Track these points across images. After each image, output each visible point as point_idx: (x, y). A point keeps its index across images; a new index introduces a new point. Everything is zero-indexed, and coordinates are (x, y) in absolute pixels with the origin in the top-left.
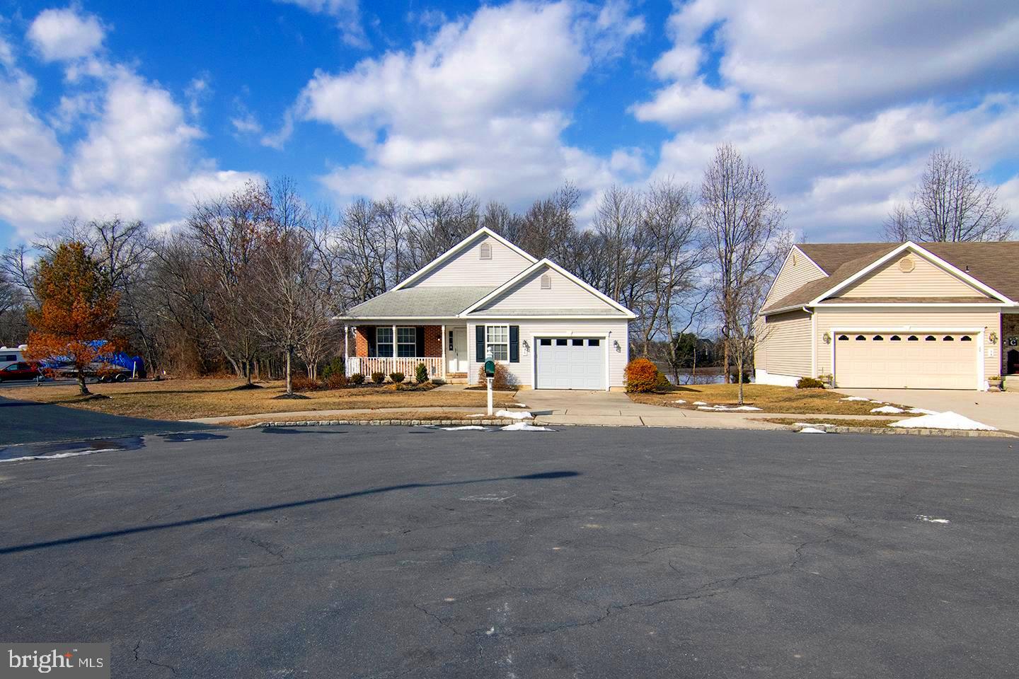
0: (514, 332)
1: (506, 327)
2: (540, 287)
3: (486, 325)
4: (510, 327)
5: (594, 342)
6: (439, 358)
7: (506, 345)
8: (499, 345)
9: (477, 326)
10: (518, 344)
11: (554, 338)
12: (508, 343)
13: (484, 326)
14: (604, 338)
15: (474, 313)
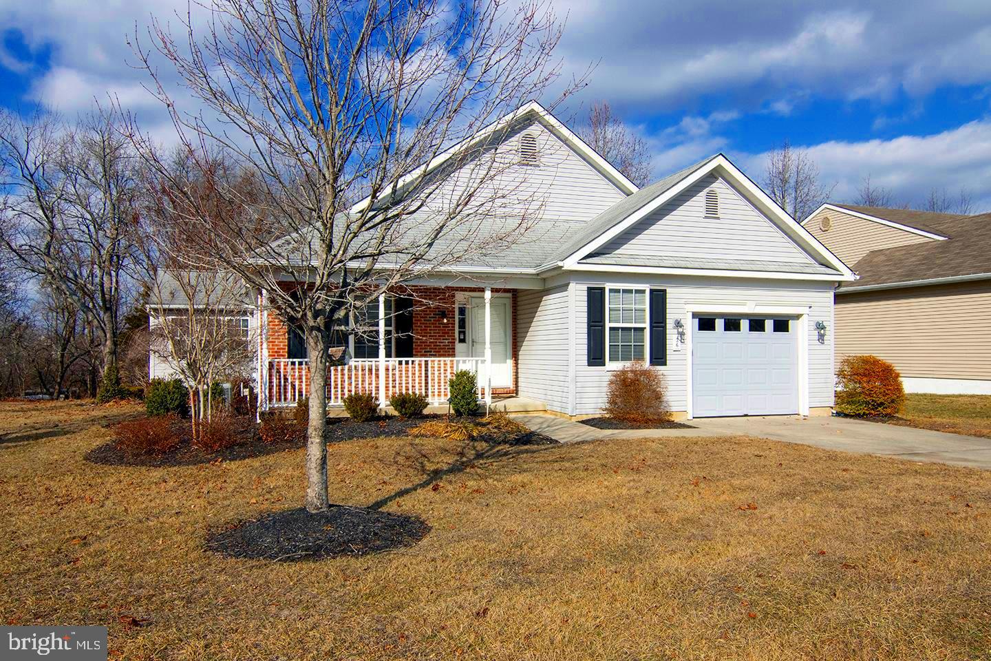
0: (658, 301)
1: (643, 292)
2: (704, 214)
3: (608, 286)
4: (652, 291)
5: (781, 325)
6: (448, 359)
7: (642, 329)
8: (630, 329)
9: (589, 289)
10: (664, 327)
11: (721, 315)
12: (647, 325)
13: (603, 289)
14: (797, 317)
15: (589, 260)
